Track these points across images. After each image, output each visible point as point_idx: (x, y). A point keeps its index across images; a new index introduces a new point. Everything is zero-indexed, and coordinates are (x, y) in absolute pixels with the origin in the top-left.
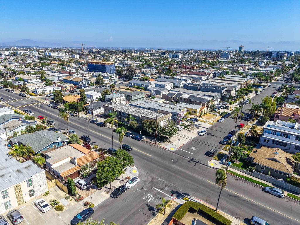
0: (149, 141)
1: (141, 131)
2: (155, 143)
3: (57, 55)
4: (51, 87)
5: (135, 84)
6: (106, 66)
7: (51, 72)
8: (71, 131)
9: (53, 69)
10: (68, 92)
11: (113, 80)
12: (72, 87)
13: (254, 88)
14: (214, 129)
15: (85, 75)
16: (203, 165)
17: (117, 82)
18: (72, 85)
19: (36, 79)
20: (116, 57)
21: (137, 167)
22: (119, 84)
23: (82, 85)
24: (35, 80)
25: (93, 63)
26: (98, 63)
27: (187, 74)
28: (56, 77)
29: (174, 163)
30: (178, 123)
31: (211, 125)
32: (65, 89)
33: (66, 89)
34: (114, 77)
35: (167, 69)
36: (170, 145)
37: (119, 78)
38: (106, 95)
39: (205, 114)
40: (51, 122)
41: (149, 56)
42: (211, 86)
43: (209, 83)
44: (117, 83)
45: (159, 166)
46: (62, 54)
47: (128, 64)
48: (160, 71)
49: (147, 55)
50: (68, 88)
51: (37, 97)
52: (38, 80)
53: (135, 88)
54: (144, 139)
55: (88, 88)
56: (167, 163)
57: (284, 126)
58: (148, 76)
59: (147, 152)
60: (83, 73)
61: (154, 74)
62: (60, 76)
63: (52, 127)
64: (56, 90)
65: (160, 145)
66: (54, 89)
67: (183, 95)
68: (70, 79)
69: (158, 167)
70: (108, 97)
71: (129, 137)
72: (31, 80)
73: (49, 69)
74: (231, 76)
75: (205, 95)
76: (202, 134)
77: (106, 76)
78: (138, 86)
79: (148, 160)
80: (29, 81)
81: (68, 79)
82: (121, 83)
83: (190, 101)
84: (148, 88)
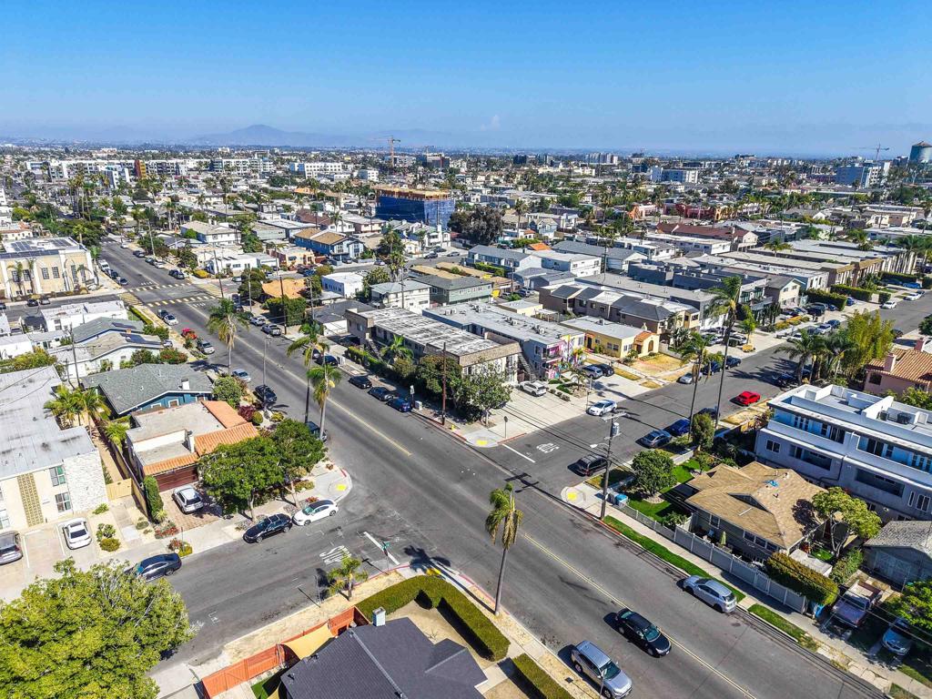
0: (431, 416)
1: (412, 387)
2: (443, 424)
3: (321, 170)
4: (253, 256)
5: (484, 257)
6: (426, 203)
7: (280, 217)
8: (239, 371)
9: (288, 209)
10: (295, 272)
11: (435, 243)
12: (310, 259)
13: (889, 285)
14: (651, 401)
15: (363, 229)
16: (542, 494)
17: (444, 251)
18: (310, 254)
19: (228, 234)
20: (488, 178)
21: (353, 478)
22: (448, 256)
23: (339, 255)
24: (225, 238)
25: (393, 193)
26: (406, 194)
27: (670, 233)
28: (282, 230)
29: (463, 478)
30: (544, 374)
31: (649, 390)
32: (289, 263)
33: (293, 263)
34: (436, 237)
35: (618, 217)
36: (483, 431)
37: (453, 239)
38: (376, 282)
39: (652, 355)
40: (205, 345)
41: (594, 174)
42: (713, 271)
43: (720, 263)
44: (440, 255)
45: (413, 480)
46: (333, 168)
47: (508, 198)
48: (593, 221)
49: (587, 171)
50: (299, 261)
51: (210, 280)
52: (232, 237)
53: (480, 268)
54: (421, 409)
55: (354, 264)
56: (442, 478)
57: (846, 403)
58: (546, 234)
59: (405, 444)
60: (359, 222)
61: (569, 231)
62: (294, 229)
63: (201, 359)
64: (264, 267)
65: (454, 430)
66: (258, 261)
67: (602, 295)
68: (311, 238)
69: (411, 485)
70: (378, 289)
71: (383, 400)
72: (215, 236)
73: (281, 208)
74: (821, 245)
75: (673, 299)
76: (597, 411)
77: (414, 231)
78: (490, 263)
79: (394, 465)
80: (210, 239)
81: (306, 237)
82: (453, 253)
83: (618, 315)
84: (519, 270)
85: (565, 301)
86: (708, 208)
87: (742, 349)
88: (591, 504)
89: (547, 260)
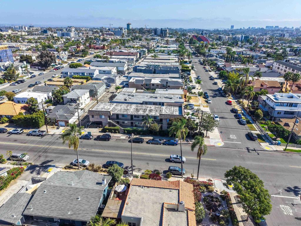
16: (262, 152)
27: (113, 55)
29: (243, 159)
31: (208, 108)
36: (211, 140)
37: (31, 67)
48: (73, 53)
53: (77, 78)
57: (282, 97)
58: (65, 60)
63: (29, 165)
67: (152, 81)
71: (160, 144)
78: (79, 75)
82: (41, 73)
83: (163, 86)
84: (94, 76)
85: (142, 85)
86: (102, 46)
87: (198, 89)
88: (274, 148)
89: (100, 71)
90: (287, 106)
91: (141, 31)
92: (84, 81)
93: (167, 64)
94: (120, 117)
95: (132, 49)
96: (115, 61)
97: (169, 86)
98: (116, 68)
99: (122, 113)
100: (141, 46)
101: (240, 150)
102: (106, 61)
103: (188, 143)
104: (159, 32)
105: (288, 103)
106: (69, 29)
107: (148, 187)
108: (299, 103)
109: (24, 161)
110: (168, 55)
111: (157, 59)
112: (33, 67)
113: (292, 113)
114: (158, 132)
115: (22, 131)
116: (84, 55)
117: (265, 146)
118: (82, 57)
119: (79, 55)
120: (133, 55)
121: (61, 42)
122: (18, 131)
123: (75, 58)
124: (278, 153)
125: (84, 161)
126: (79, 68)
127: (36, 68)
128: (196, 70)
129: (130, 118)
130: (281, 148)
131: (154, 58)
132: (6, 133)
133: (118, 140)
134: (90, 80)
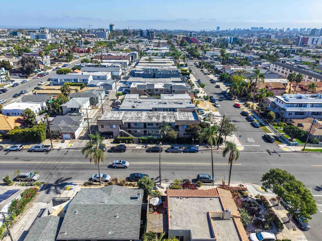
0: (206, 148)
2: (218, 149)
63: (41, 185)
67: (155, 86)
75: (173, 82)
82: (24, 81)
83: (167, 91)
84: (89, 82)
85: (145, 91)
86: (87, 49)
87: (202, 93)
88: (293, 148)
89: (94, 76)
90: (297, 107)
91: (126, 32)
92: (79, 88)
93: (164, 68)
94: (132, 125)
95: (121, 52)
96: (108, 65)
97: (174, 91)
98: (110, 73)
99: (134, 121)
100: (130, 49)
101: (261, 152)
102: (97, 66)
103: (209, 149)
104: (145, 34)
105: (298, 104)
106: (42, 30)
107: (187, 197)
108: (308, 103)
109: (35, 181)
110: (162, 58)
111: (152, 63)
112: (12, 74)
113: (302, 113)
114: (176, 139)
115: (21, 148)
116: (68, 60)
117: (283, 147)
118: (67, 61)
119: (63, 60)
120: (125, 58)
121: (37, 45)
122: (17, 147)
123: (58, 63)
124: (297, 153)
125: (104, 176)
126: (69, 74)
127: (16, 75)
128: (194, 73)
129: (143, 126)
130: (299, 148)
131: (148, 61)
132: (2, 151)
133: (134, 150)
134: (84, 87)
